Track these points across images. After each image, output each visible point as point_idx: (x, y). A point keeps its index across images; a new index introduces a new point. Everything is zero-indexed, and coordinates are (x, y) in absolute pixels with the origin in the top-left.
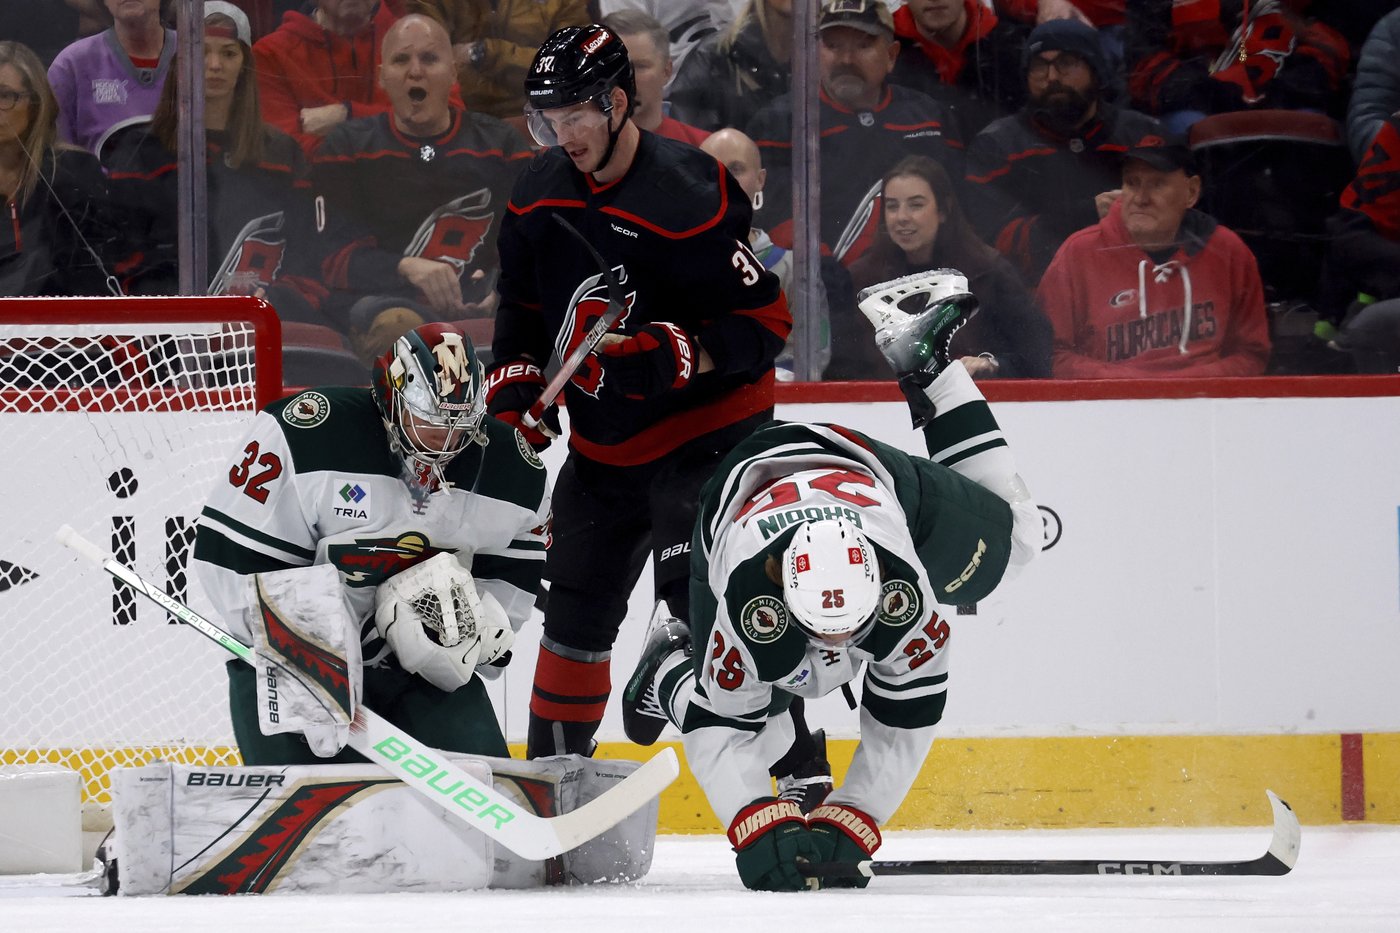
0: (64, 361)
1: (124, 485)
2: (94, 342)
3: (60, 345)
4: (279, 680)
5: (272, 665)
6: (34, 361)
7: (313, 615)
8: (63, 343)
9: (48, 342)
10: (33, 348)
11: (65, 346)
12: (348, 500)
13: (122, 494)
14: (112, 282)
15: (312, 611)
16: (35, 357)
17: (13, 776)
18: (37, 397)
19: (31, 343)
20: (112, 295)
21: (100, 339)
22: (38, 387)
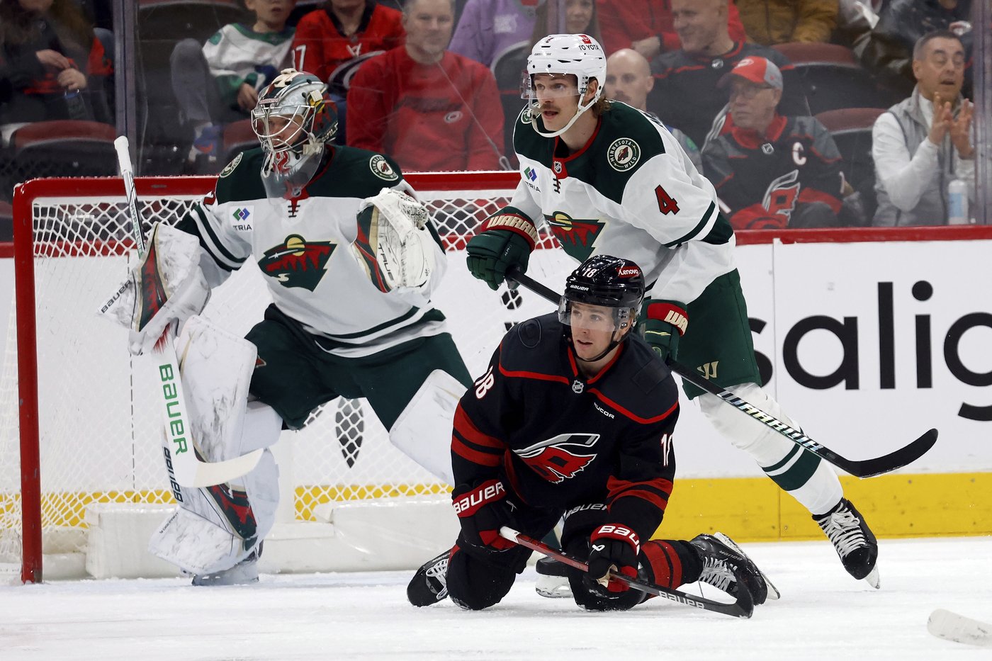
0: (470, 215)
1: (512, 300)
2: (491, 202)
3: (467, 205)
4: (128, 290)
5: (132, 280)
6: (450, 216)
7: (173, 263)
8: (470, 203)
9: (460, 202)
10: (449, 207)
11: (471, 205)
12: (238, 219)
13: (511, 307)
14: (503, 161)
15: (174, 261)
16: (450, 213)
17: (438, 502)
18: (452, 240)
19: (448, 203)
20: (503, 170)
21: (496, 200)
22: (453, 234)
